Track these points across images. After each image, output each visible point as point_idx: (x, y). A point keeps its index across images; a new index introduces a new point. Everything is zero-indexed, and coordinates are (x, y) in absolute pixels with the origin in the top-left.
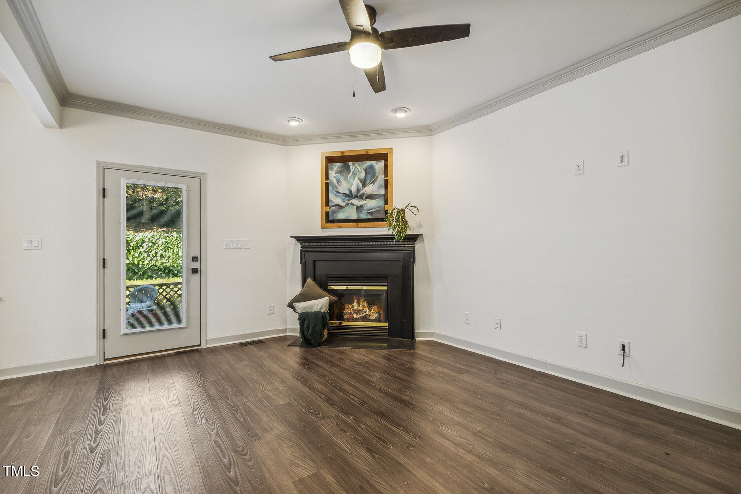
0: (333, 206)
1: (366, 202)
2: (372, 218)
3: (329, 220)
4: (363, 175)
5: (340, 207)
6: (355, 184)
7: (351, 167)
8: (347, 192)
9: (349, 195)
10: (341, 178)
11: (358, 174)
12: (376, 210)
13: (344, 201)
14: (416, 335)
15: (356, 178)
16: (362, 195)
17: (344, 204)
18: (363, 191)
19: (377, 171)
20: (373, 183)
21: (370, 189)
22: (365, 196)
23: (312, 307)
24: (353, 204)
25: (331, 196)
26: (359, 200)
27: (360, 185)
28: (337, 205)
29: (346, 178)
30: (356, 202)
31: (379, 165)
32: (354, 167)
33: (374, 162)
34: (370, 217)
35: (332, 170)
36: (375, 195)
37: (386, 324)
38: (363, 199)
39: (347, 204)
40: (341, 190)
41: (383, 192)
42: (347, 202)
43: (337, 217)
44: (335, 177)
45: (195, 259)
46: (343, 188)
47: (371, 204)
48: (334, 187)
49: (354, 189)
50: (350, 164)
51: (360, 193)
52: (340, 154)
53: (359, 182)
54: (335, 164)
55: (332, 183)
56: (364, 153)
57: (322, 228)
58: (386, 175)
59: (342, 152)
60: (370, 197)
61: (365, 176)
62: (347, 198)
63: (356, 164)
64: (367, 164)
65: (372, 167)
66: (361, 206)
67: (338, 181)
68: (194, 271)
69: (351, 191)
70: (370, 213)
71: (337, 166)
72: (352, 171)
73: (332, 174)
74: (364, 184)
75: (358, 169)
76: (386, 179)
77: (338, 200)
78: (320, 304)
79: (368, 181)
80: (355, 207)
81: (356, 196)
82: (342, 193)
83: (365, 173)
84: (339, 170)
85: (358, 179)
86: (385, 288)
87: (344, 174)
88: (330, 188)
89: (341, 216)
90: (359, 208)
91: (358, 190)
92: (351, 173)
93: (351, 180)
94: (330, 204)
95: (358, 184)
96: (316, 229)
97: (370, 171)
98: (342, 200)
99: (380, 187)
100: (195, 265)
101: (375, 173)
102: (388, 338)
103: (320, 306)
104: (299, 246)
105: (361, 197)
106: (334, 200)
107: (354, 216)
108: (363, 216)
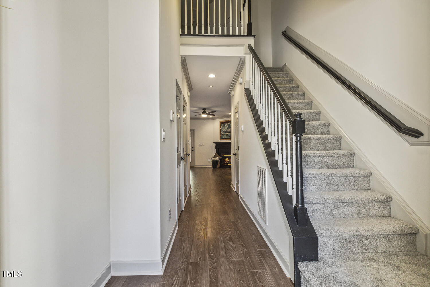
3: (221, 138)
5: (223, 135)
9: (225, 132)
23: (215, 159)
25: (221, 132)
28: (223, 134)
30: (226, 133)
33: (230, 123)
45: (193, 148)
46: (224, 130)
48: (222, 130)
50: (225, 124)
54: (222, 124)
56: (228, 121)
57: (220, 140)
59: (224, 121)
60: (229, 132)
64: (228, 124)
68: (193, 150)
72: (225, 126)
73: (222, 127)
74: (228, 129)
77: (223, 133)
78: (217, 159)
83: (228, 126)
89: (223, 137)
90: (227, 135)
91: (227, 130)
93: (225, 128)
94: (221, 134)
96: (218, 141)
100: (193, 149)
104: (215, 145)
105: (227, 132)
107: (226, 137)
108: (228, 137)
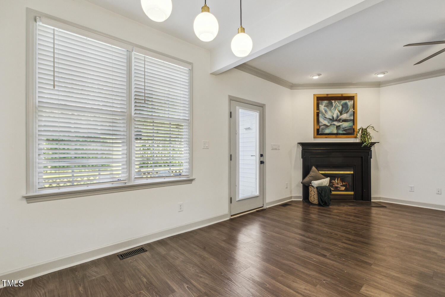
0: (322, 126)
1: (342, 123)
2: (345, 133)
3: (318, 133)
4: (340, 108)
5: (327, 126)
6: (336, 113)
7: (333, 104)
8: (331, 118)
9: (332, 120)
10: (328, 110)
11: (338, 107)
12: (348, 128)
13: (329, 123)
14: (372, 199)
15: (337, 110)
16: (340, 119)
17: (329, 124)
18: (340, 117)
19: (349, 106)
20: (347, 113)
21: (344, 116)
22: (341, 120)
23: (322, 183)
24: (334, 125)
25: (321, 120)
26: (338, 122)
27: (339, 114)
28: (325, 125)
29: (330, 110)
30: (336, 123)
31: (350, 103)
32: (335, 103)
33: (347, 101)
34: (344, 132)
35: (322, 104)
36: (348, 120)
37: (352, 193)
38: (341, 122)
39: (331, 125)
40: (327, 116)
41: (352, 118)
42: (331, 123)
43: (324, 132)
44: (324, 109)
45: (262, 156)
46: (329, 115)
47: (345, 125)
48: (323, 114)
49: (335, 116)
50: (333, 101)
51: (339, 118)
52: (326, 96)
53: (338, 112)
54: (324, 101)
55: (322, 113)
56: (340, 95)
57: (314, 138)
58: (354, 109)
59: (327, 95)
60: (345, 121)
61: (342, 109)
62: (331, 121)
63: (337, 102)
64: (343, 102)
65: (346, 104)
66: (339, 126)
67: (326, 111)
69: (333, 117)
70: (344, 130)
71: (325, 102)
72: (334, 105)
73: (322, 107)
74: (341, 114)
75: (338, 105)
76: (354, 111)
77: (326, 122)
79: (343, 112)
80: (336, 126)
81: (336, 120)
82: (328, 118)
83: (342, 107)
84: (326, 105)
85: (338, 110)
86: (352, 172)
87: (329, 107)
88: (320, 115)
89: (327, 131)
90: (338, 127)
91: (338, 117)
92: (333, 107)
93: (333, 111)
94: (320, 124)
95: (337, 113)
96: (310, 138)
97: (345, 106)
98: (328, 122)
99: (351, 116)
100: (262, 159)
101: (348, 108)
102: (354, 200)
103: (326, 183)
105: (339, 121)
106: (323, 122)
107: (335, 131)
108: (340, 132)
